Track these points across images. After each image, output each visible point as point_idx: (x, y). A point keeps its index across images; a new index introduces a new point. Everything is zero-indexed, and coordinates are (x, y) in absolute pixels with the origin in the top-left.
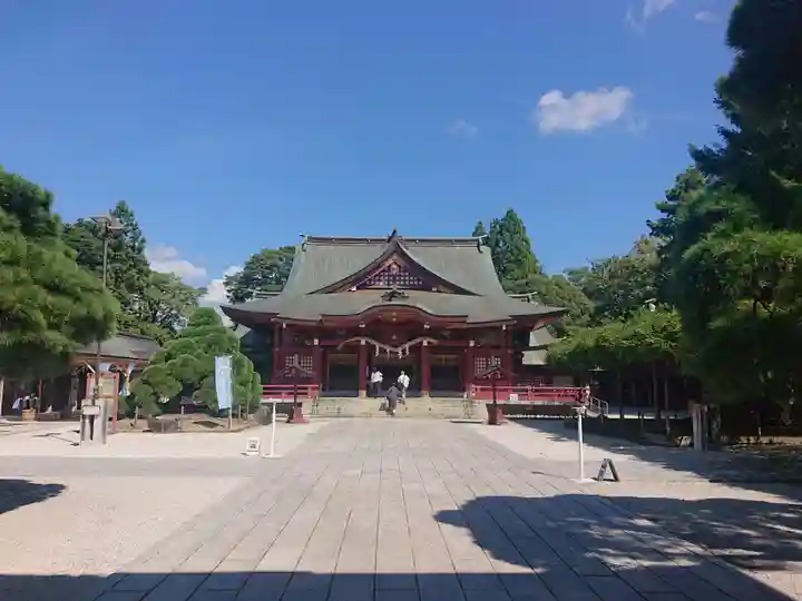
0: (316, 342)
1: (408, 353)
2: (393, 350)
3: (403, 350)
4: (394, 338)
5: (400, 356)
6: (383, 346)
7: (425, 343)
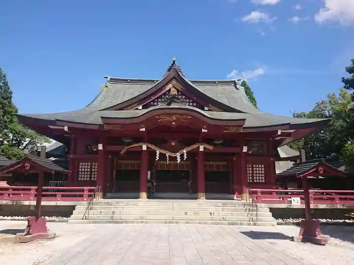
0: (100, 147)
1: (185, 157)
2: (173, 155)
3: (180, 155)
4: (173, 144)
5: (179, 160)
6: (163, 152)
7: (201, 149)
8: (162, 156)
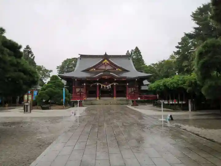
0: (85, 84)
1: (110, 87)
2: (106, 86)
3: (109, 86)
4: (106, 83)
5: (108, 88)
6: (103, 85)
7: (115, 84)
8: (103, 87)
